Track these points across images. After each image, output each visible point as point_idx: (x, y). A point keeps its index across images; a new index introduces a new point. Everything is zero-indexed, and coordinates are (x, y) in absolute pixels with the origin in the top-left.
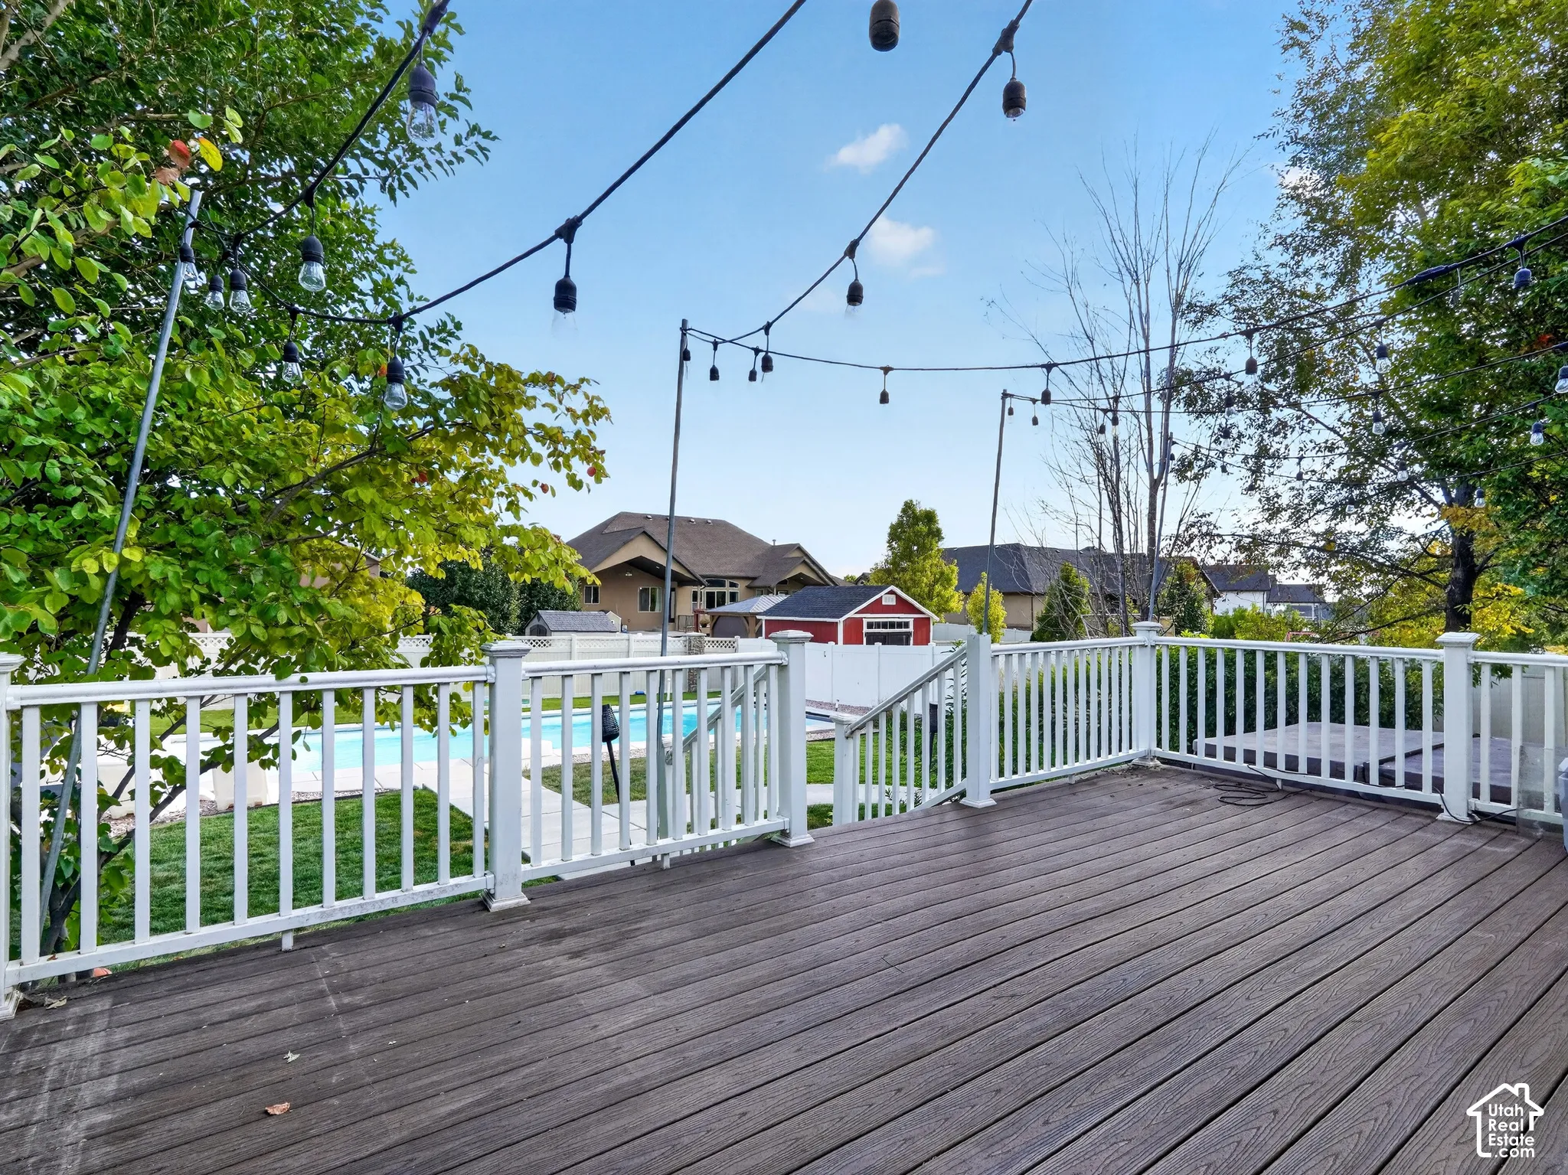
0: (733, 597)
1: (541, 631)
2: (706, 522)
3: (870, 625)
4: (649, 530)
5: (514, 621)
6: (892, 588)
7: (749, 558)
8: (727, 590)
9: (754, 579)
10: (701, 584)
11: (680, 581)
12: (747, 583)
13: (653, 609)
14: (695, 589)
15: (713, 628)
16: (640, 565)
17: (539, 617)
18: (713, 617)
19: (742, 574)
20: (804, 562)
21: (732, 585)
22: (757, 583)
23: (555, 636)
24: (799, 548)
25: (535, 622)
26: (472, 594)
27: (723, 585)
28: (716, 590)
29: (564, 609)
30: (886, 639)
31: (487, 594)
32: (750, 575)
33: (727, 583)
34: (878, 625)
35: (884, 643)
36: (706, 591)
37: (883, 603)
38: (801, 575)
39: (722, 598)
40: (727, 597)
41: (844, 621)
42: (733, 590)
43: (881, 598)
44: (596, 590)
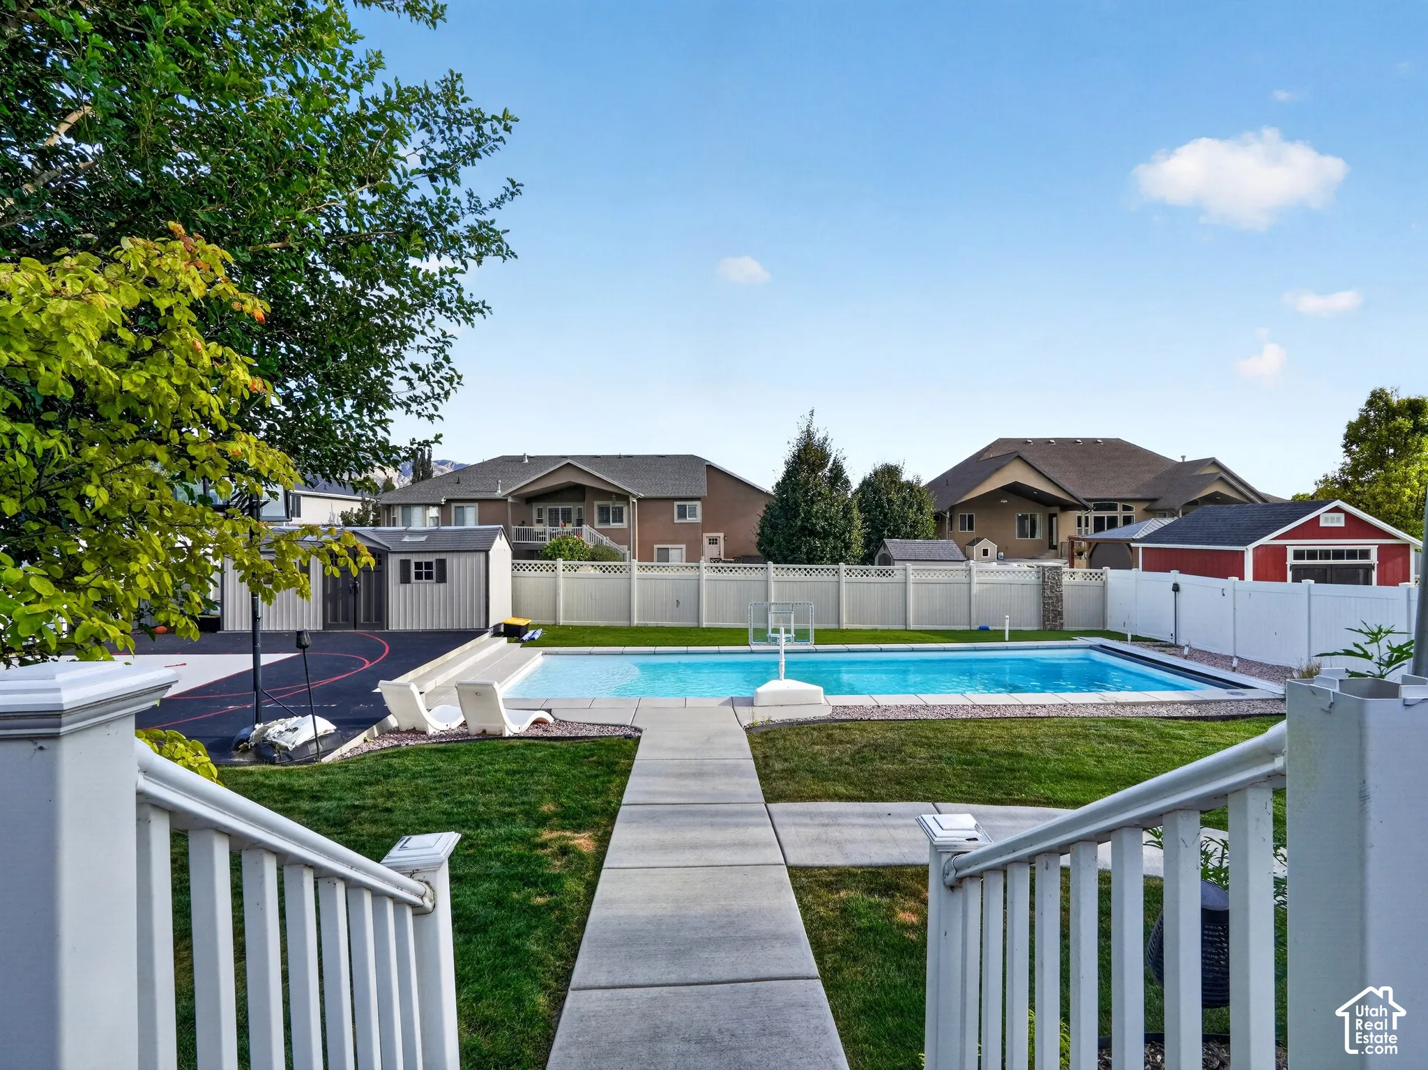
0: (1127, 521)
1: (887, 560)
2: (1095, 441)
3: (1298, 555)
4: (1024, 454)
5: (858, 549)
6: (1338, 503)
7: (1148, 477)
8: (1119, 514)
9: (1154, 500)
10: (1086, 508)
11: (1066, 507)
12: (1145, 505)
13: (1033, 535)
14: (1078, 513)
15: (1091, 556)
16: (1015, 490)
17: (885, 547)
18: (1090, 544)
19: (1138, 496)
20: (1221, 479)
21: (1126, 508)
22: (1159, 505)
23: (898, 566)
24: (1214, 463)
25: (882, 551)
26: (814, 525)
27: (1114, 508)
28: (1105, 514)
29: (916, 537)
30: (1322, 576)
31: (830, 525)
32: (1151, 496)
33: (1120, 506)
34: (1312, 555)
35: (1318, 580)
36: (1092, 515)
37: (1322, 524)
38: (1217, 493)
39: (1113, 523)
40: (1120, 522)
41: (1255, 549)
42: (1127, 513)
43: (1318, 517)
44: (971, 518)
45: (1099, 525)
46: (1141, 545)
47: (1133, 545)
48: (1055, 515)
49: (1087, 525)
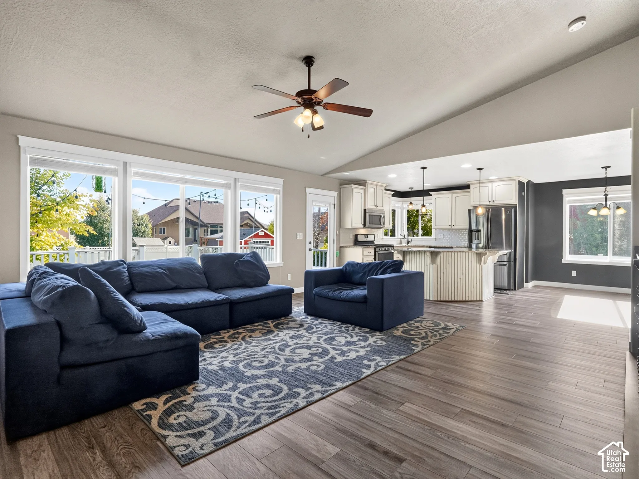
0: (221, 231)
3: (254, 242)
6: (262, 229)
8: (218, 229)
10: (207, 227)
11: (200, 226)
13: (188, 236)
14: (204, 228)
15: (207, 244)
18: (208, 239)
20: (249, 218)
21: (221, 227)
27: (217, 227)
28: (214, 229)
29: (145, 237)
33: (219, 227)
34: (257, 242)
36: (210, 229)
37: (259, 234)
38: (248, 223)
39: (216, 232)
40: (219, 231)
41: (244, 241)
42: (221, 229)
43: (258, 233)
44: (164, 229)
45: (212, 233)
46: (219, 240)
47: (217, 240)
48: (196, 229)
49: (207, 233)
